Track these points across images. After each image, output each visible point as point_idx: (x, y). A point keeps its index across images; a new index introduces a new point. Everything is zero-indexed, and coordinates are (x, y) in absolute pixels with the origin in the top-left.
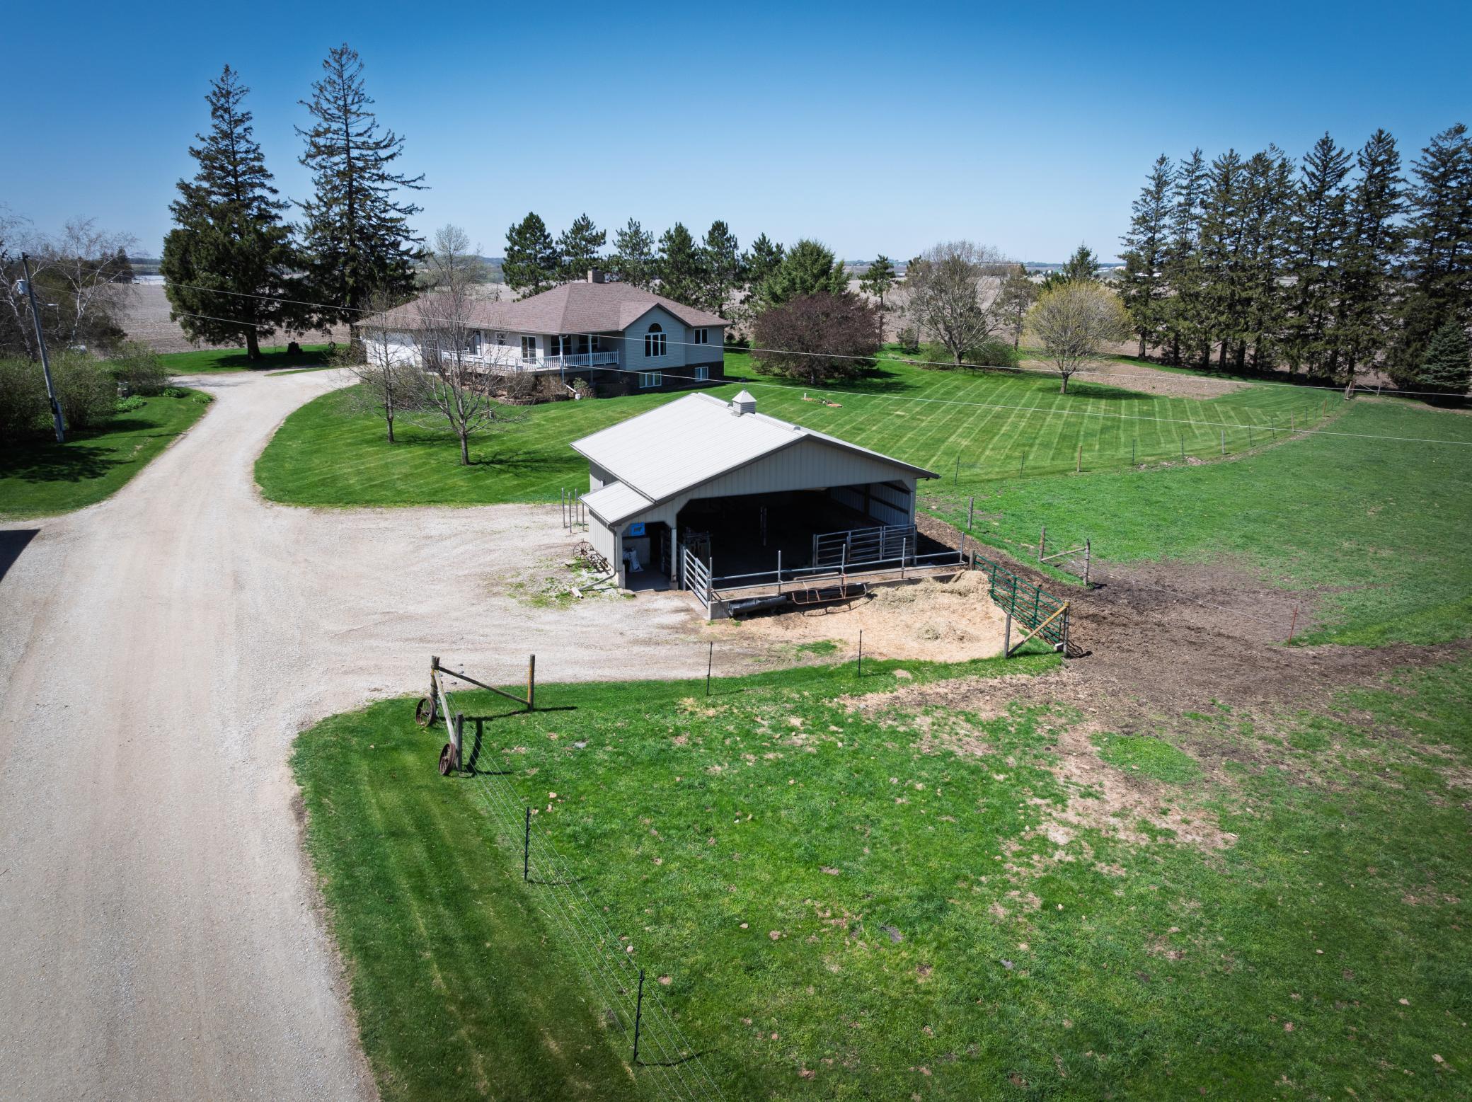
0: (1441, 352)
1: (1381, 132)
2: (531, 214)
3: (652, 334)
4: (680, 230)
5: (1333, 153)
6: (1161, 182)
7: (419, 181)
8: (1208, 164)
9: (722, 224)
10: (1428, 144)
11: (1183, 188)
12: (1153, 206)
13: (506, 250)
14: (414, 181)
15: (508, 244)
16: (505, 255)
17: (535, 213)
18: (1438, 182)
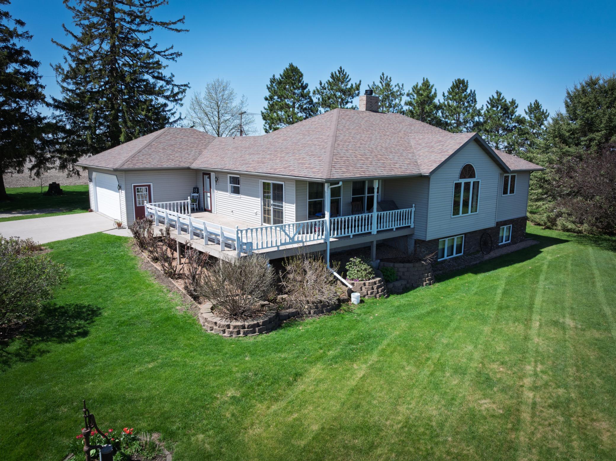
2: (291, 66)
3: (463, 181)
4: (426, 85)
7: (179, 23)
9: (462, 81)
13: (266, 99)
14: (174, 23)
15: (268, 94)
16: (265, 104)
17: (295, 65)
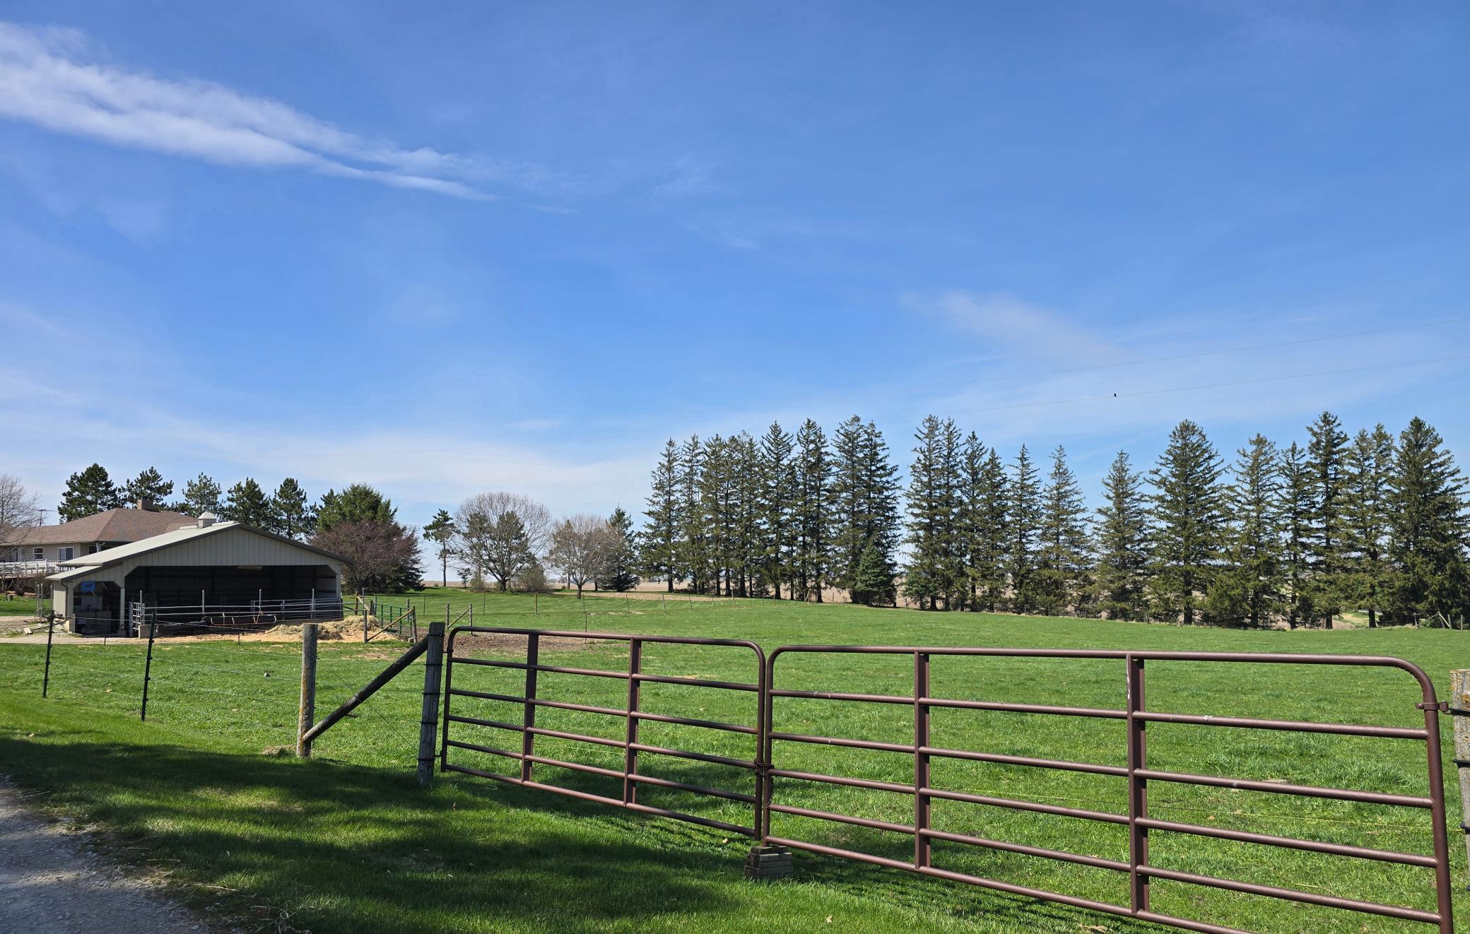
0: (867, 567)
1: (809, 421)
2: (96, 465)
5: (782, 435)
6: (671, 458)
8: (702, 446)
9: (292, 481)
10: (838, 427)
11: (686, 461)
12: (667, 476)
13: (65, 494)
15: (68, 489)
16: (64, 499)
17: (99, 465)
18: (850, 453)
